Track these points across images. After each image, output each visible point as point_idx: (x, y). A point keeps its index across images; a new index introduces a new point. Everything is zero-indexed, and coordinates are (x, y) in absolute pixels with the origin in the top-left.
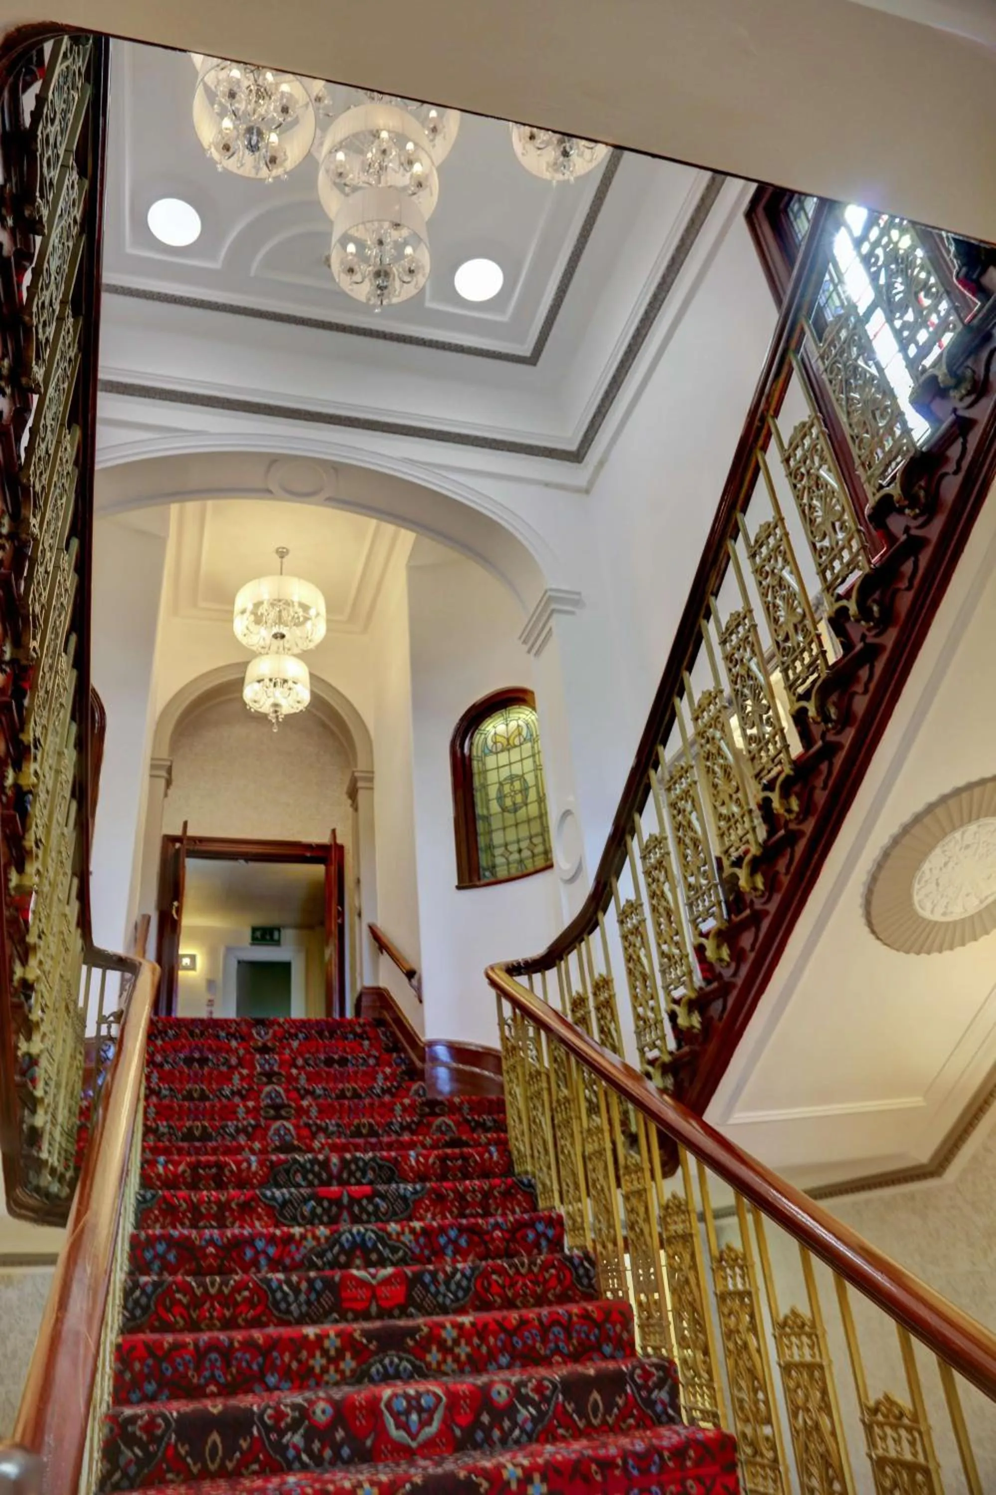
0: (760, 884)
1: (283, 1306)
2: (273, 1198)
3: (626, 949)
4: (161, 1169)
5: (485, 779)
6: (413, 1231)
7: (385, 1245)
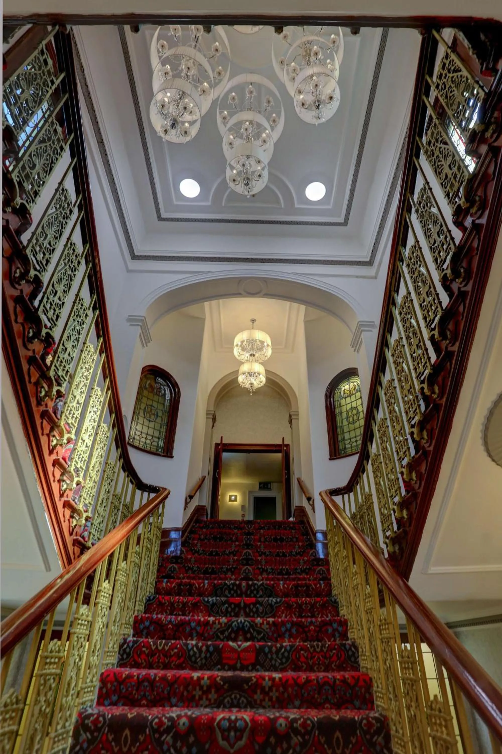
0: (425, 436)
1: (193, 659)
2: (208, 602)
3: (375, 479)
4: (164, 585)
5: (341, 410)
6: (268, 623)
7: (254, 630)
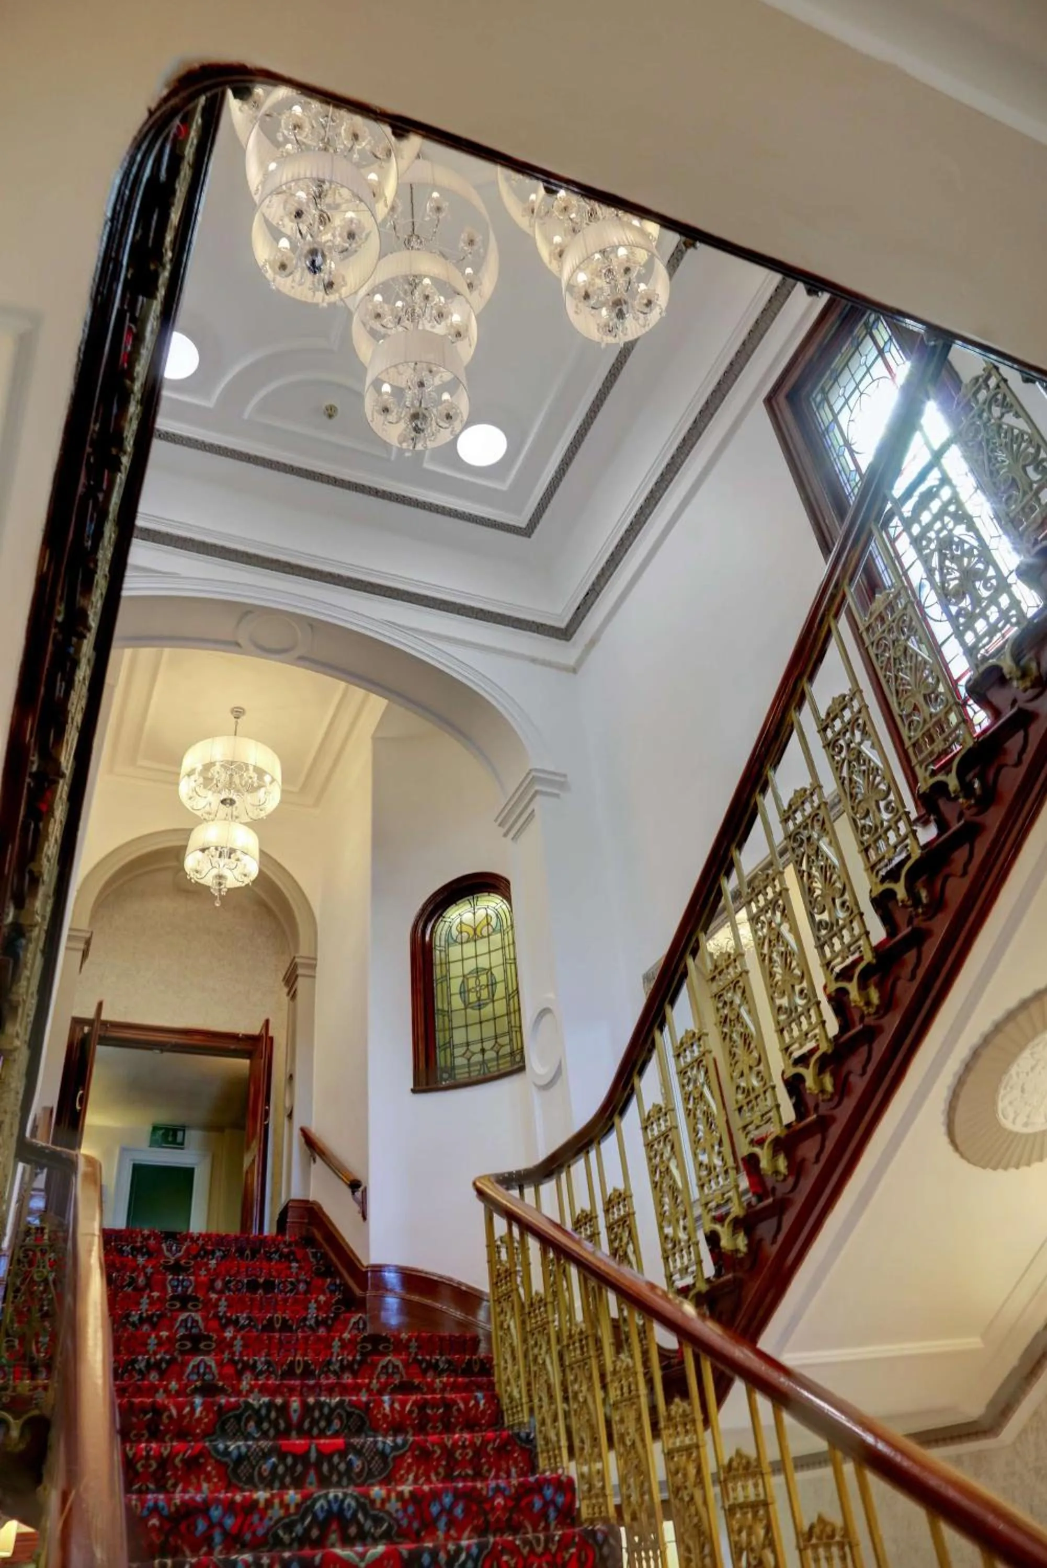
0: (829, 1087)
2: (226, 1453)
3: (650, 1159)
5: (448, 971)
6: (400, 1495)
7: (366, 1515)
